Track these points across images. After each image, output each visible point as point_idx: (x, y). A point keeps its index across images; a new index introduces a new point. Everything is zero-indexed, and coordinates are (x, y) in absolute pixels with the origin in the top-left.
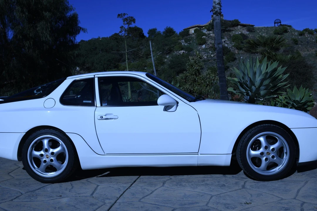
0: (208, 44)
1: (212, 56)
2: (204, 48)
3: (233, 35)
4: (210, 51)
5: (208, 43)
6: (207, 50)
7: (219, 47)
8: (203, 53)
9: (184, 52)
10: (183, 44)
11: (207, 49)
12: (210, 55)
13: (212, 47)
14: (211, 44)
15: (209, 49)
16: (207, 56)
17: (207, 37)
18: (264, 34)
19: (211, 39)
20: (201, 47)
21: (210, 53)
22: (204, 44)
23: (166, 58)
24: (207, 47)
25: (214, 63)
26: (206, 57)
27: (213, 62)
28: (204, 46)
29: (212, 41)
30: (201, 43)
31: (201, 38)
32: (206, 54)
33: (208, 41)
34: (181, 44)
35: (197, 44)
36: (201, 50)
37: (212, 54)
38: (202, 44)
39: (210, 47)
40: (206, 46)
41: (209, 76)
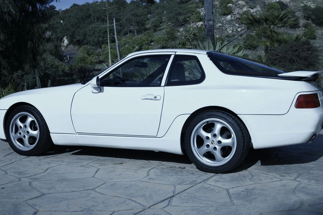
0: (235, 15)
1: (239, 30)
2: (229, 19)
3: (268, 4)
4: (236, 23)
5: (234, 13)
6: (233, 22)
8: (228, 26)
9: (202, 25)
10: (202, 13)
11: (232, 20)
12: (237, 29)
13: (240, 19)
14: (238, 14)
15: (235, 20)
16: (233, 31)
17: (234, 5)
18: (309, 3)
19: (239, 7)
20: (226, 17)
21: (236, 26)
22: (229, 15)
23: (179, 31)
24: (233, 18)
25: (241, 39)
26: (230, 32)
27: (240, 38)
28: (229, 17)
29: (240, 11)
30: (226, 13)
31: (226, 7)
32: (230, 27)
33: (235, 10)
34: (200, 14)
35: (220, 14)
36: (224, 22)
37: (238, 27)
38: (227, 15)
39: (237, 18)
40: (232, 17)
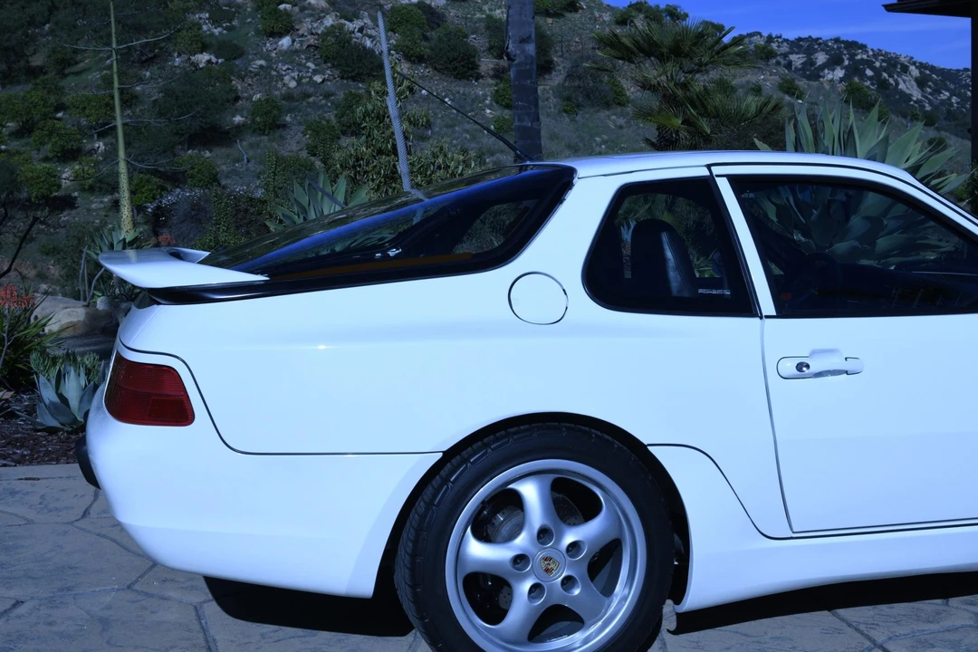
0: (302, 35)
1: (318, 79)
2: (285, 48)
3: (392, 8)
4: (308, 59)
5: (300, 32)
6: (299, 56)
7: (523, 51)
8: (284, 68)
9: (209, 62)
10: (205, 28)
11: (296, 52)
12: (311, 78)
13: (316, 47)
14: (312, 34)
15: (303, 52)
16: (299, 81)
17: (296, 9)
18: (498, 11)
19: (312, 15)
20: (276, 43)
21: (309, 68)
22: (286, 35)
23: (141, 80)
24: (297, 46)
25: (326, 104)
26: (293, 84)
27: (323, 102)
28: (285, 42)
29: (315, 25)
30: (276, 30)
31: (276, 11)
32: (293, 70)
33: (301, 22)
34: (200, 28)
35: (258, 32)
36: (274, 55)
37: (315, 72)
38: (281, 35)
39: (309, 46)
40: (293, 41)
41: (444, 162)
